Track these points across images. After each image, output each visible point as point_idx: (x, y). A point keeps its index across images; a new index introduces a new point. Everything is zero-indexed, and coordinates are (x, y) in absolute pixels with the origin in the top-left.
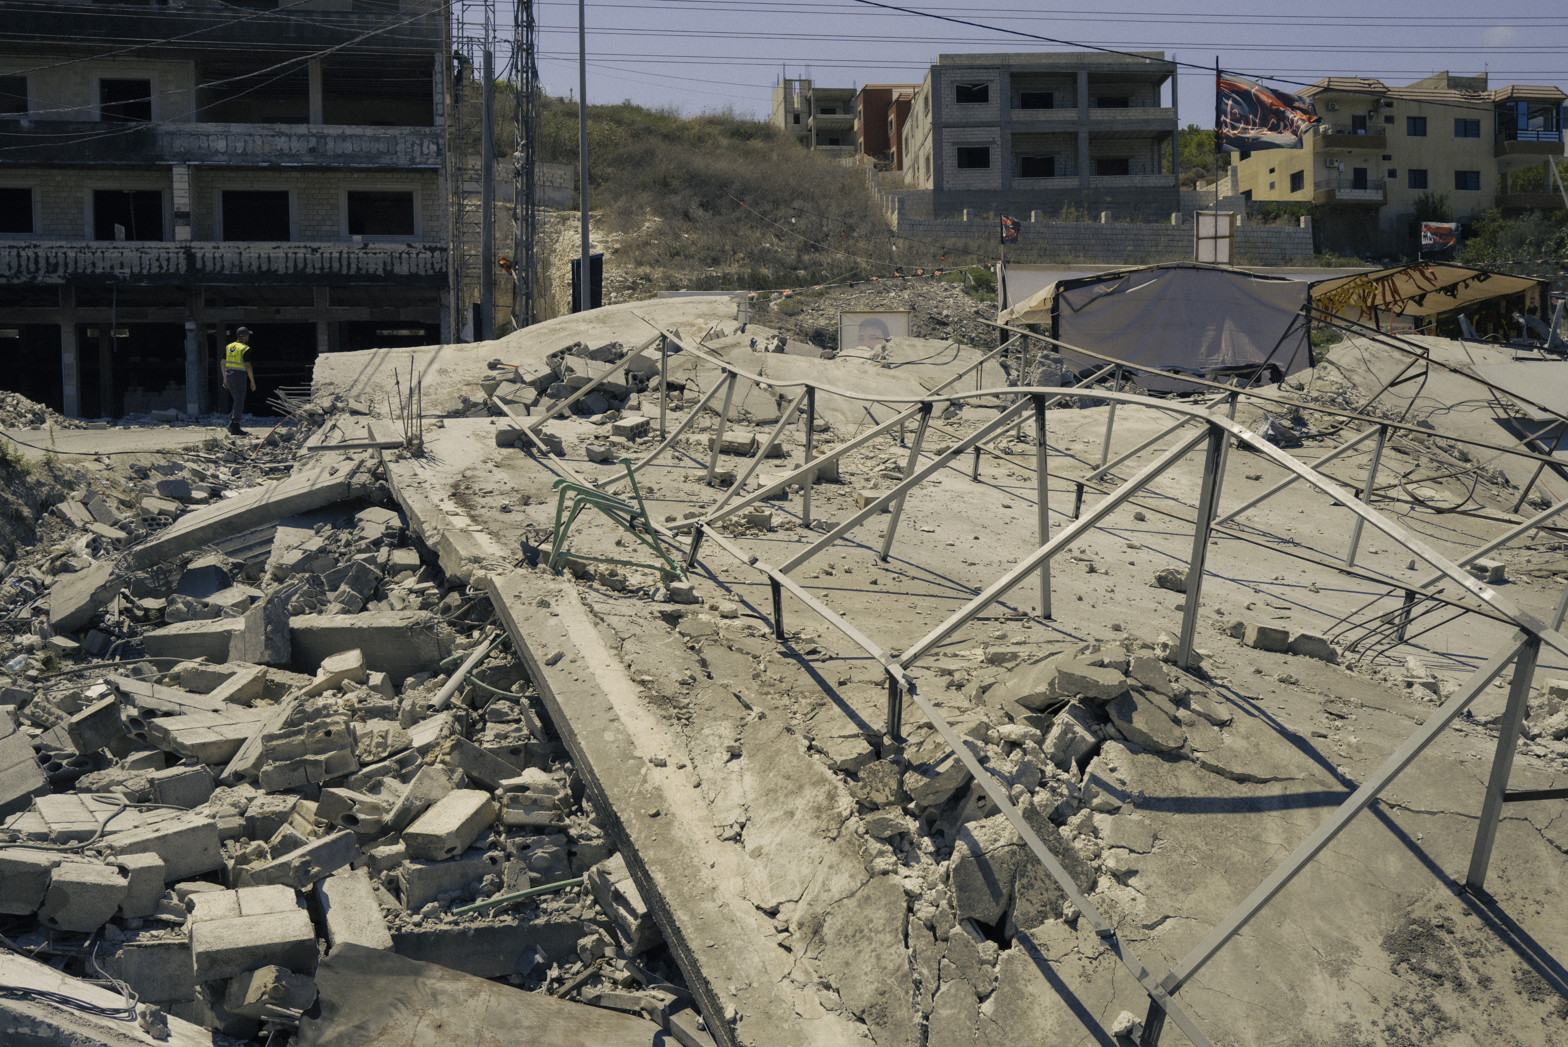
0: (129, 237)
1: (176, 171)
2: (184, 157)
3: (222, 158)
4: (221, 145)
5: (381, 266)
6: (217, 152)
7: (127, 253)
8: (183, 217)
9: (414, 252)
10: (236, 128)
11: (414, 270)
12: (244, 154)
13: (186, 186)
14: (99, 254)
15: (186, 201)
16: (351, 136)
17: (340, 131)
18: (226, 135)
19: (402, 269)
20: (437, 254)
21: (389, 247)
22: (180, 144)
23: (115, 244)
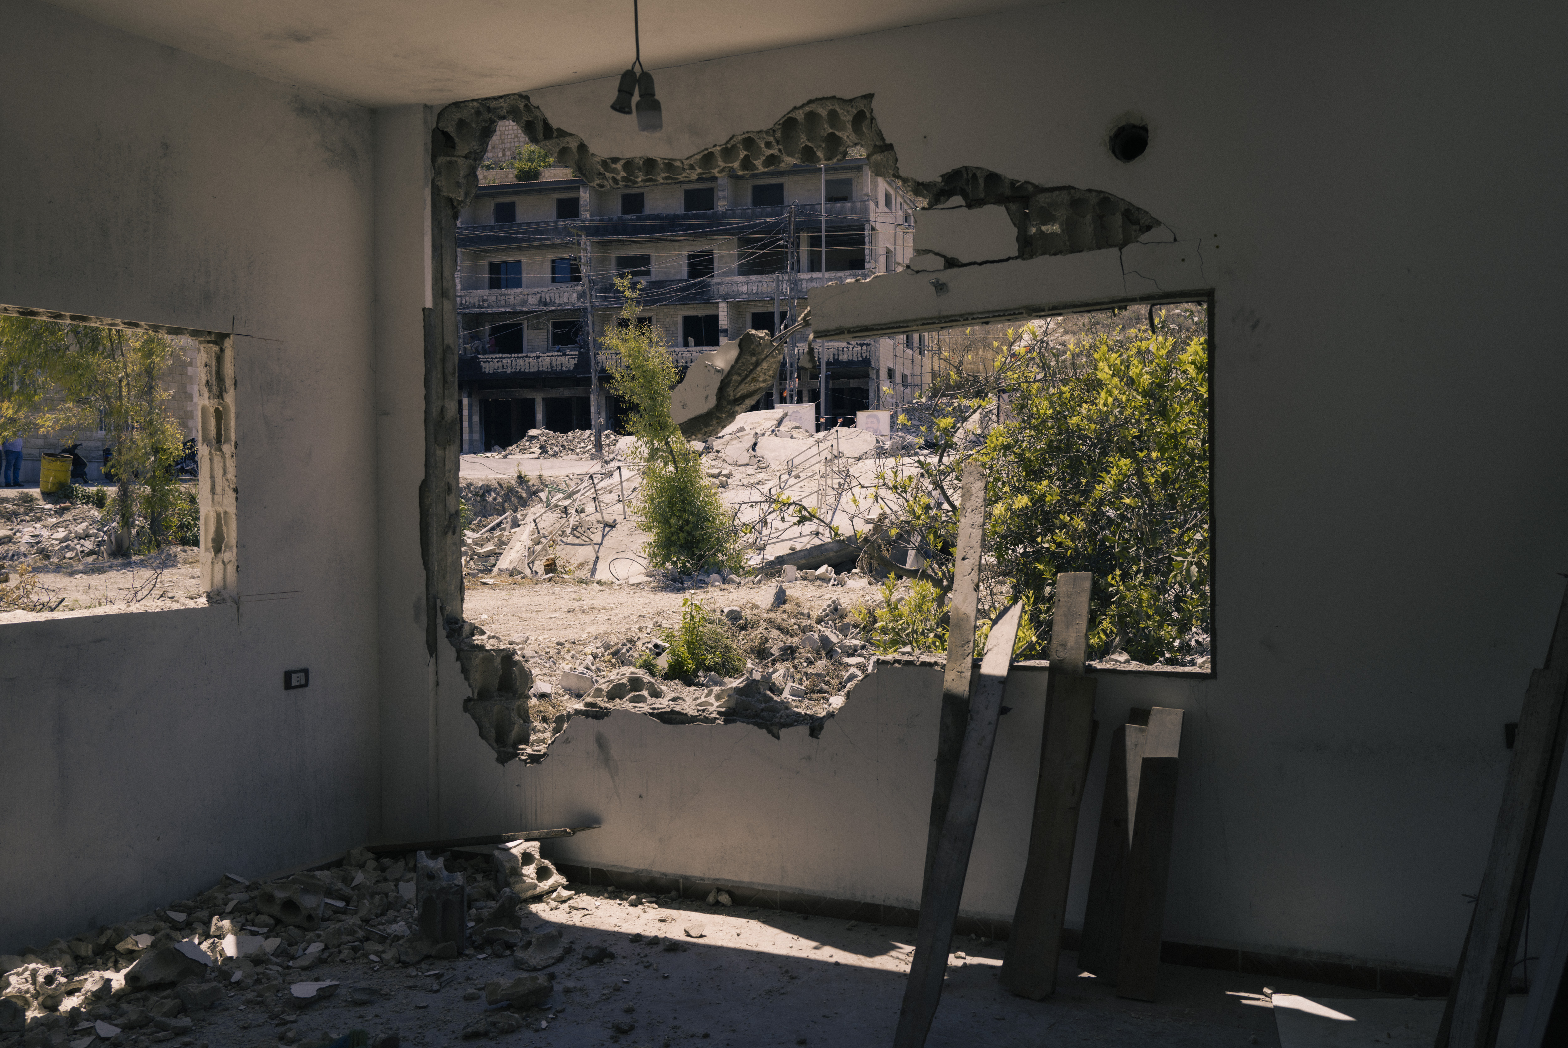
0: (696, 345)
1: (720, 305)
2: (725, 297)
3: (745, 296)
4: (744, 289)
5: (832, 356)
6: (742, 293)
7: (694, 354)
8: (725, 331)
9: (851, 346)
10: (753, 278)
11: (850, 358)
12: (757, 293)
13: (725, 314)
14: (680, 355)
15: (726, 322)
16: (816, 279)
17: (810, 276)
18: (748, 282)
19: (844, 358)
20: (864, 347)
21: (836, 344)
22: (723, 290)
23: (689, 349)
